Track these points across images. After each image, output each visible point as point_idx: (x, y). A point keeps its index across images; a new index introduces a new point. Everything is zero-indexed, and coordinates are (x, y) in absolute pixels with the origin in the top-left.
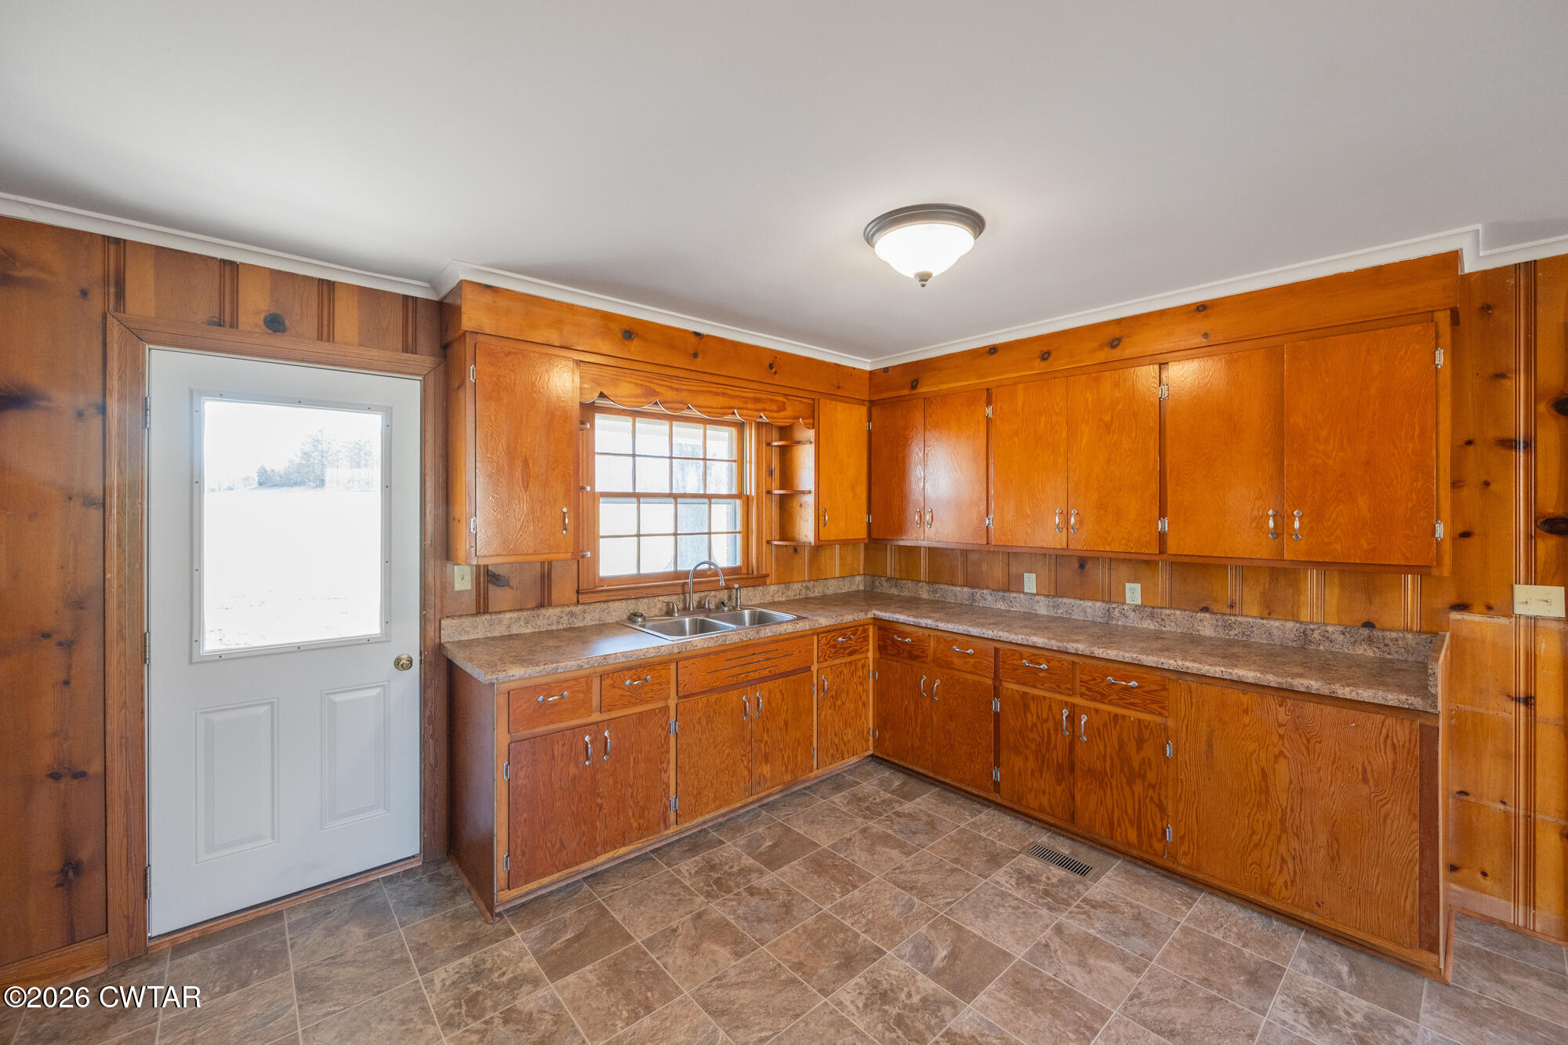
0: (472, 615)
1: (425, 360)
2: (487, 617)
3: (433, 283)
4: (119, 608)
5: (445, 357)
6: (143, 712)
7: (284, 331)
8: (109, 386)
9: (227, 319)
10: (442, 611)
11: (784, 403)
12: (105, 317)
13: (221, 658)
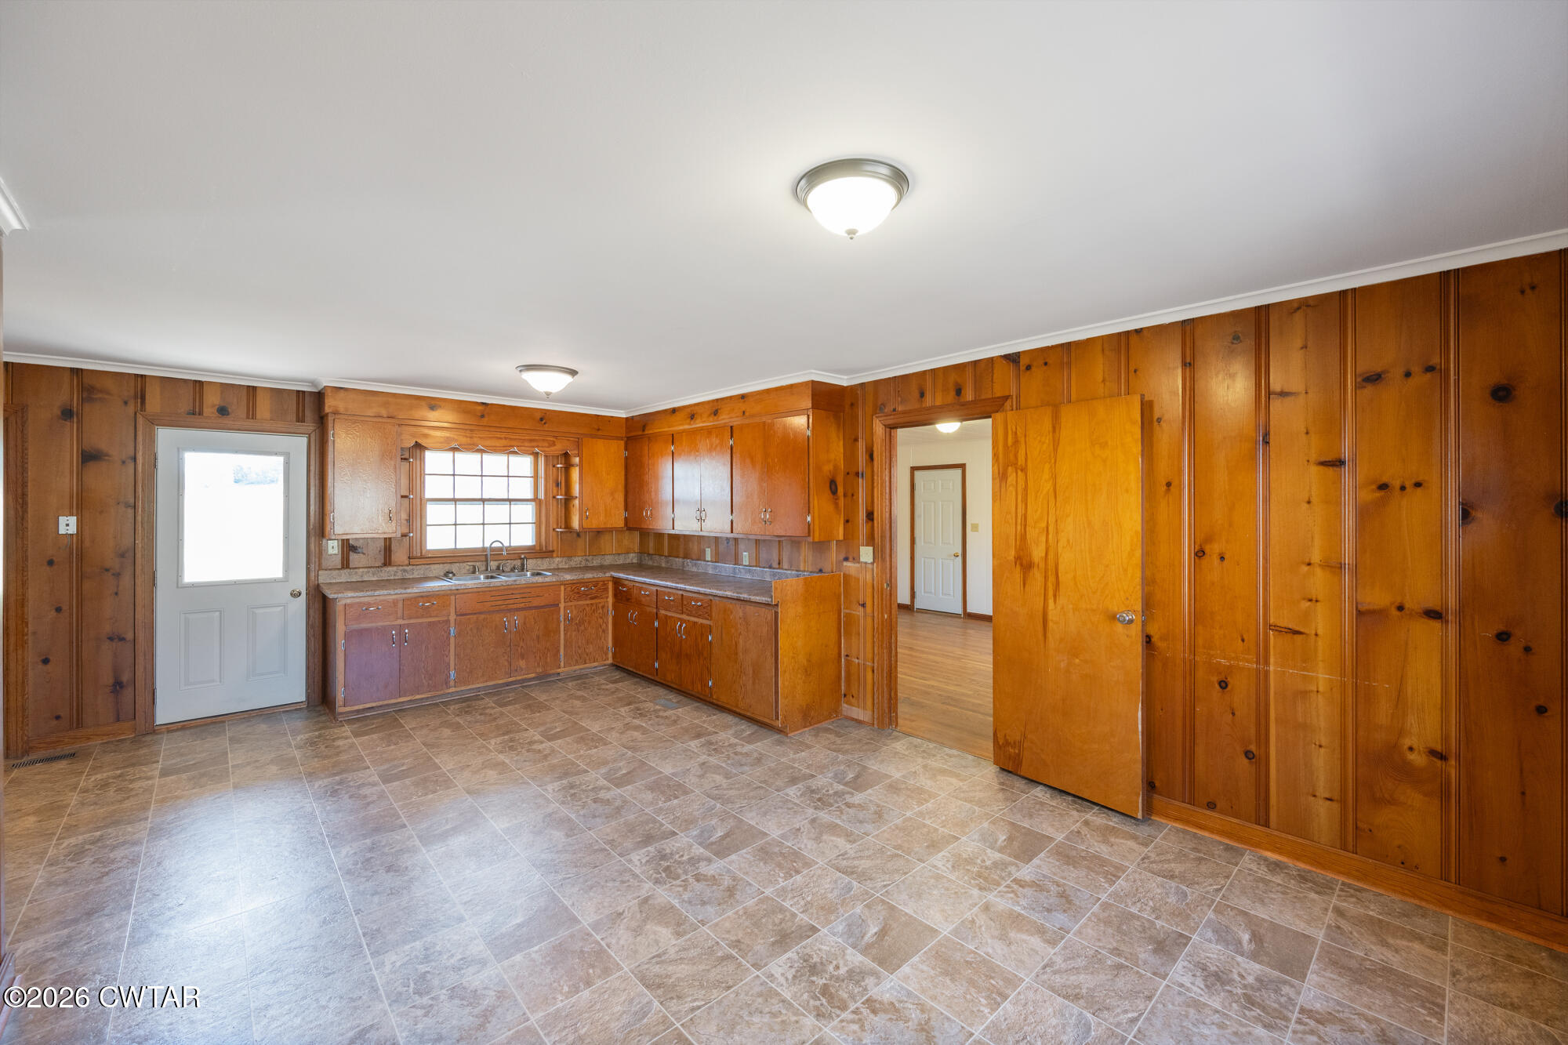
0: (338, 569)
1: (310, 426)
2: (349, 570)
3: (313, 383)
4: (142, 558)
5: (322, 423)
6: (153, 611)
7: (228, 414)
8: (137, 448)
9: (197, 410)
10: (320, 565)
11: (554, 442)
12: (136, 414)
13: (193, 586)
